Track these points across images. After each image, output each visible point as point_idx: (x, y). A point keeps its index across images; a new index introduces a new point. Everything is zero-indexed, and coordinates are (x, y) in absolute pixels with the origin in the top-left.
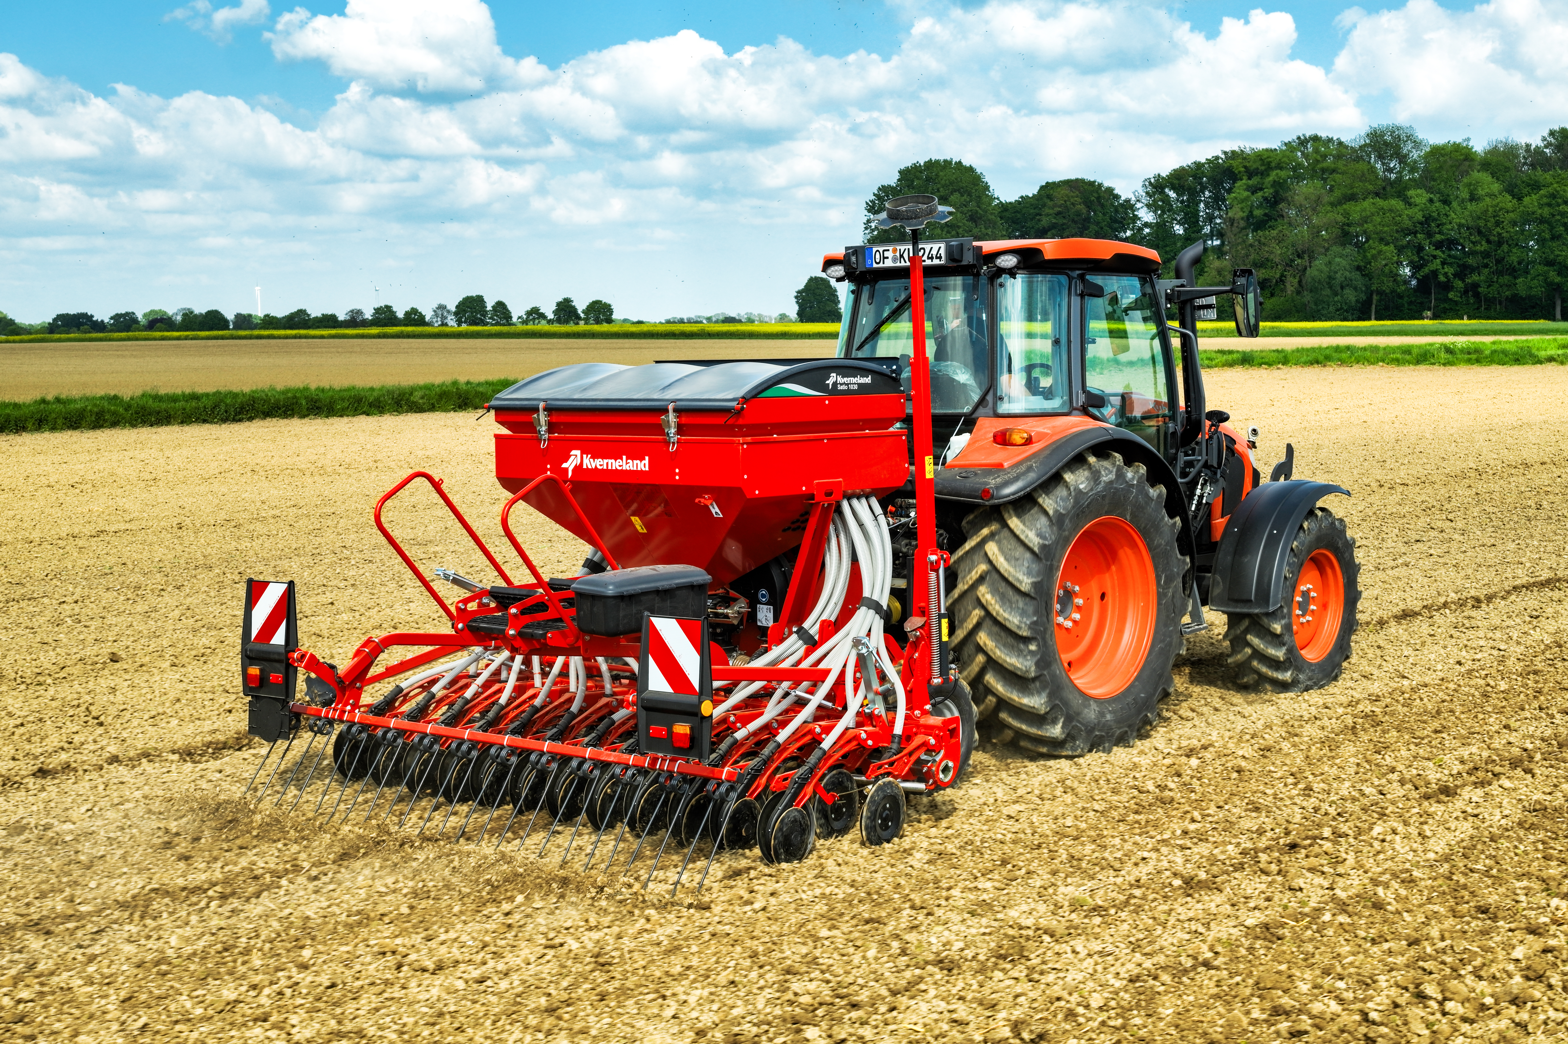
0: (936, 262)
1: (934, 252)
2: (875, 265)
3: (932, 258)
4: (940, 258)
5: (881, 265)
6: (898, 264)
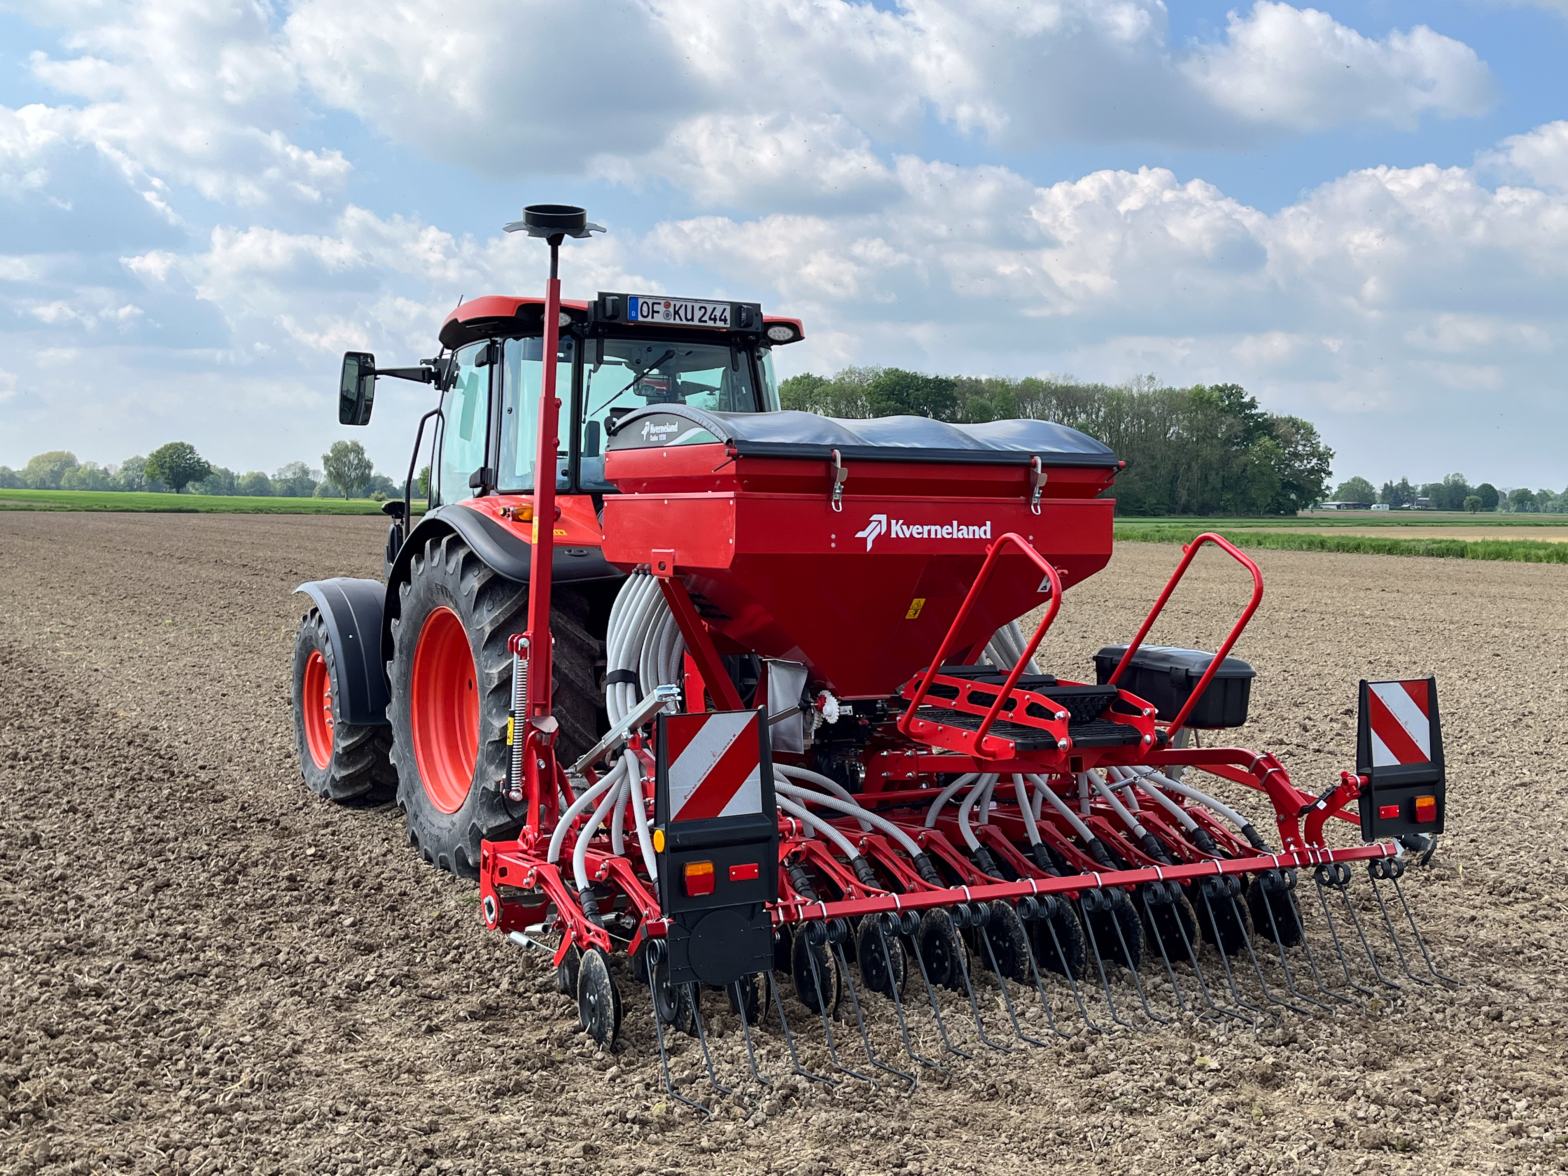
0: (720, 324)
1: (718, 313)
2: (640, 319)
3: (715, 320)
4: (725, 320)
5: (649, 319)
6: (671, 321)
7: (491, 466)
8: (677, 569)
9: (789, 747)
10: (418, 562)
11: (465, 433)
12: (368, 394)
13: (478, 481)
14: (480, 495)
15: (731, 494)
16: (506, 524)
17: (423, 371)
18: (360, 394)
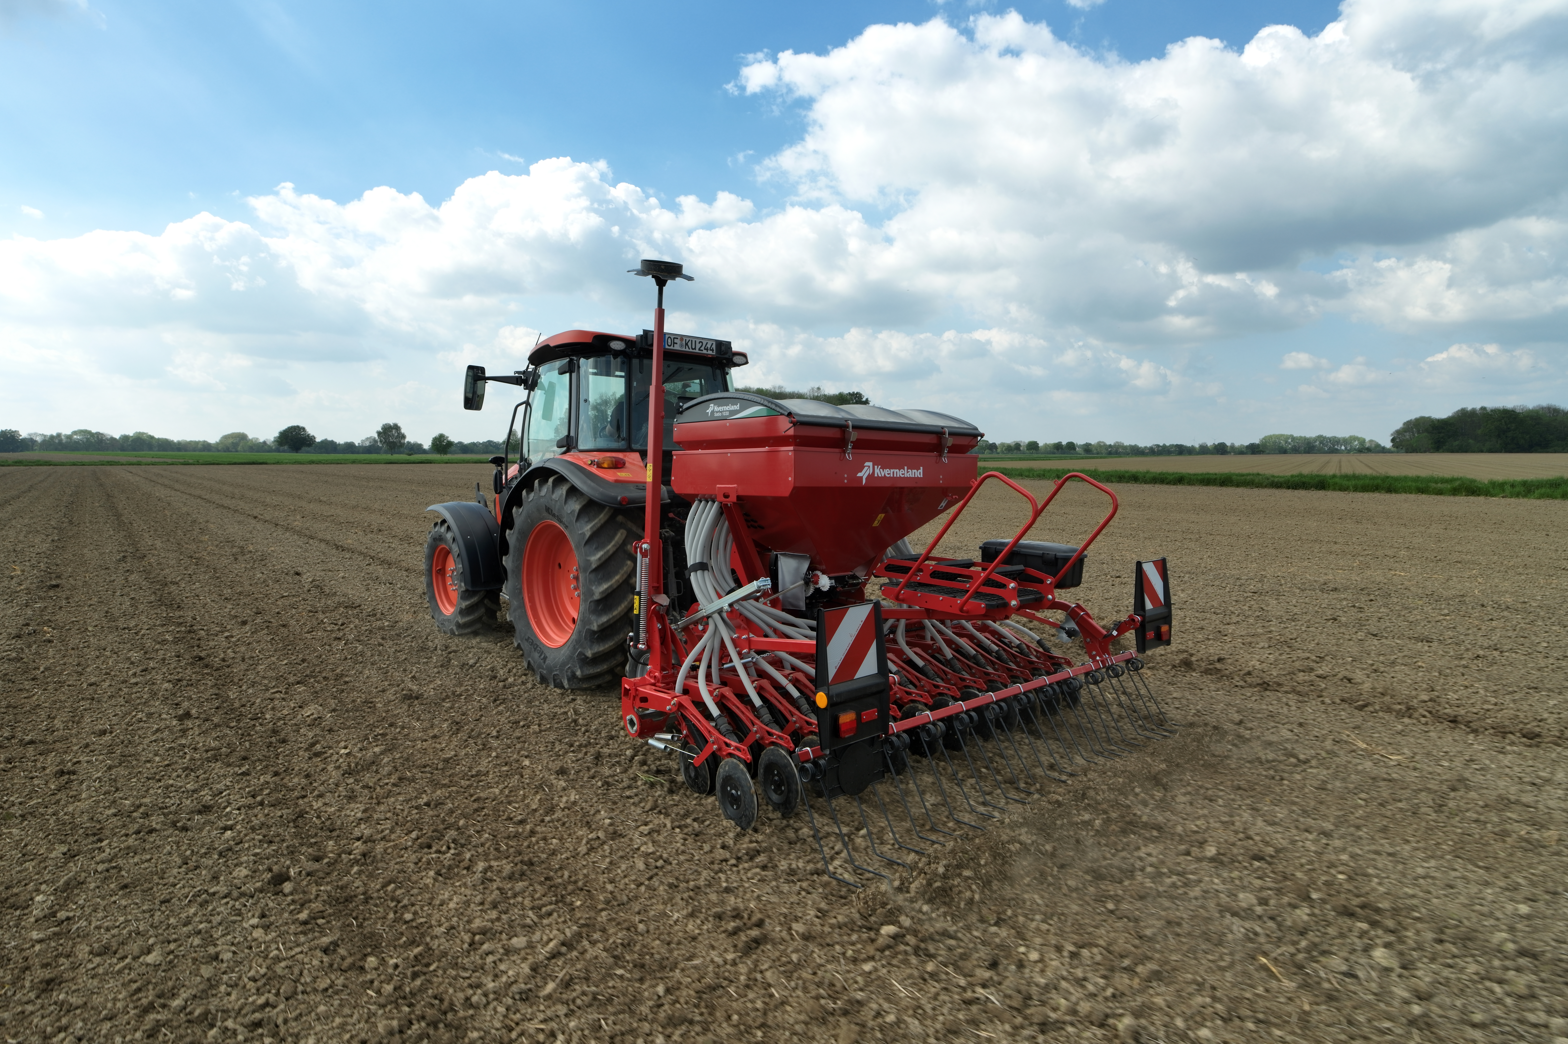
0: (710, 352)
4: (712, 350)
7: (572, 434)
8: (739, 498)
9: (792, 605)
10: (528, 493)
11: (547, 414)
12: (479, 392)
13: (565, 443)
14: (564, 453)
15: (791, 448)
16: (594, 469)
17: (517, 378)
18: (474, 393)
